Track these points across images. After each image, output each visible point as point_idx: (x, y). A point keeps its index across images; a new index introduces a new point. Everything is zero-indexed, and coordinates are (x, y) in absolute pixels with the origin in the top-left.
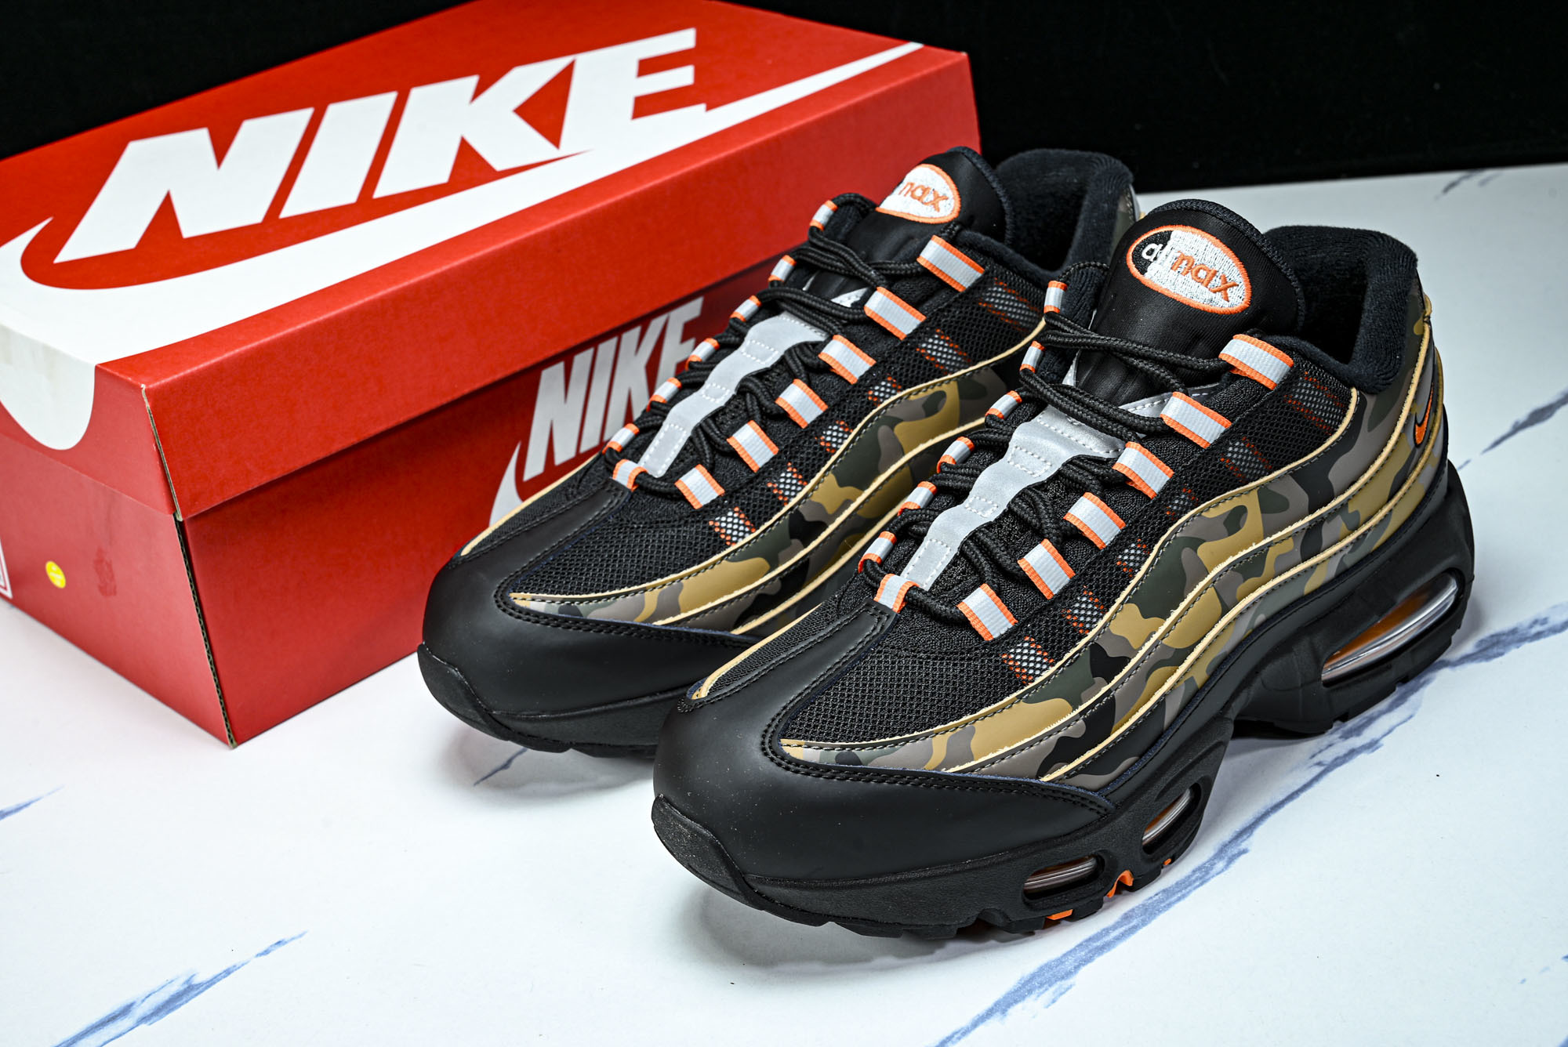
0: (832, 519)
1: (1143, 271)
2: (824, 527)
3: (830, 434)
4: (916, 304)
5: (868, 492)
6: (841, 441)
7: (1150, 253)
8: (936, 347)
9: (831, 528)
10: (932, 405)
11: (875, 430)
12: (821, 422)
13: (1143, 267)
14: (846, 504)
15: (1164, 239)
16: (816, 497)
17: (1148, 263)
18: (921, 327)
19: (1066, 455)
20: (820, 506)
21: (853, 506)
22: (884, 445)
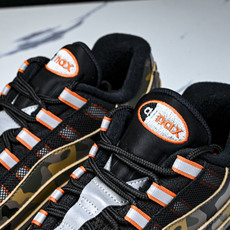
0: (21, 206)
1: (144, 120)
2: (17, 209)
3: (20, 172)
4: (58, 115)
5: (36, 194)
6: (25, 175)
7: (148, 111)
8: (67, 132)
9: (21, 210)
10: (65, 155)
11: (39, 169)
12: (16, 167)
13: (144, 118)
14: (27, 199)
15: (153, 106)
16: (13, 199)
17: (146, 116)
18: (60, 125)
19: (105, 205)
20: (15, 202)
21: (30, 200)
22: (43, 174)
